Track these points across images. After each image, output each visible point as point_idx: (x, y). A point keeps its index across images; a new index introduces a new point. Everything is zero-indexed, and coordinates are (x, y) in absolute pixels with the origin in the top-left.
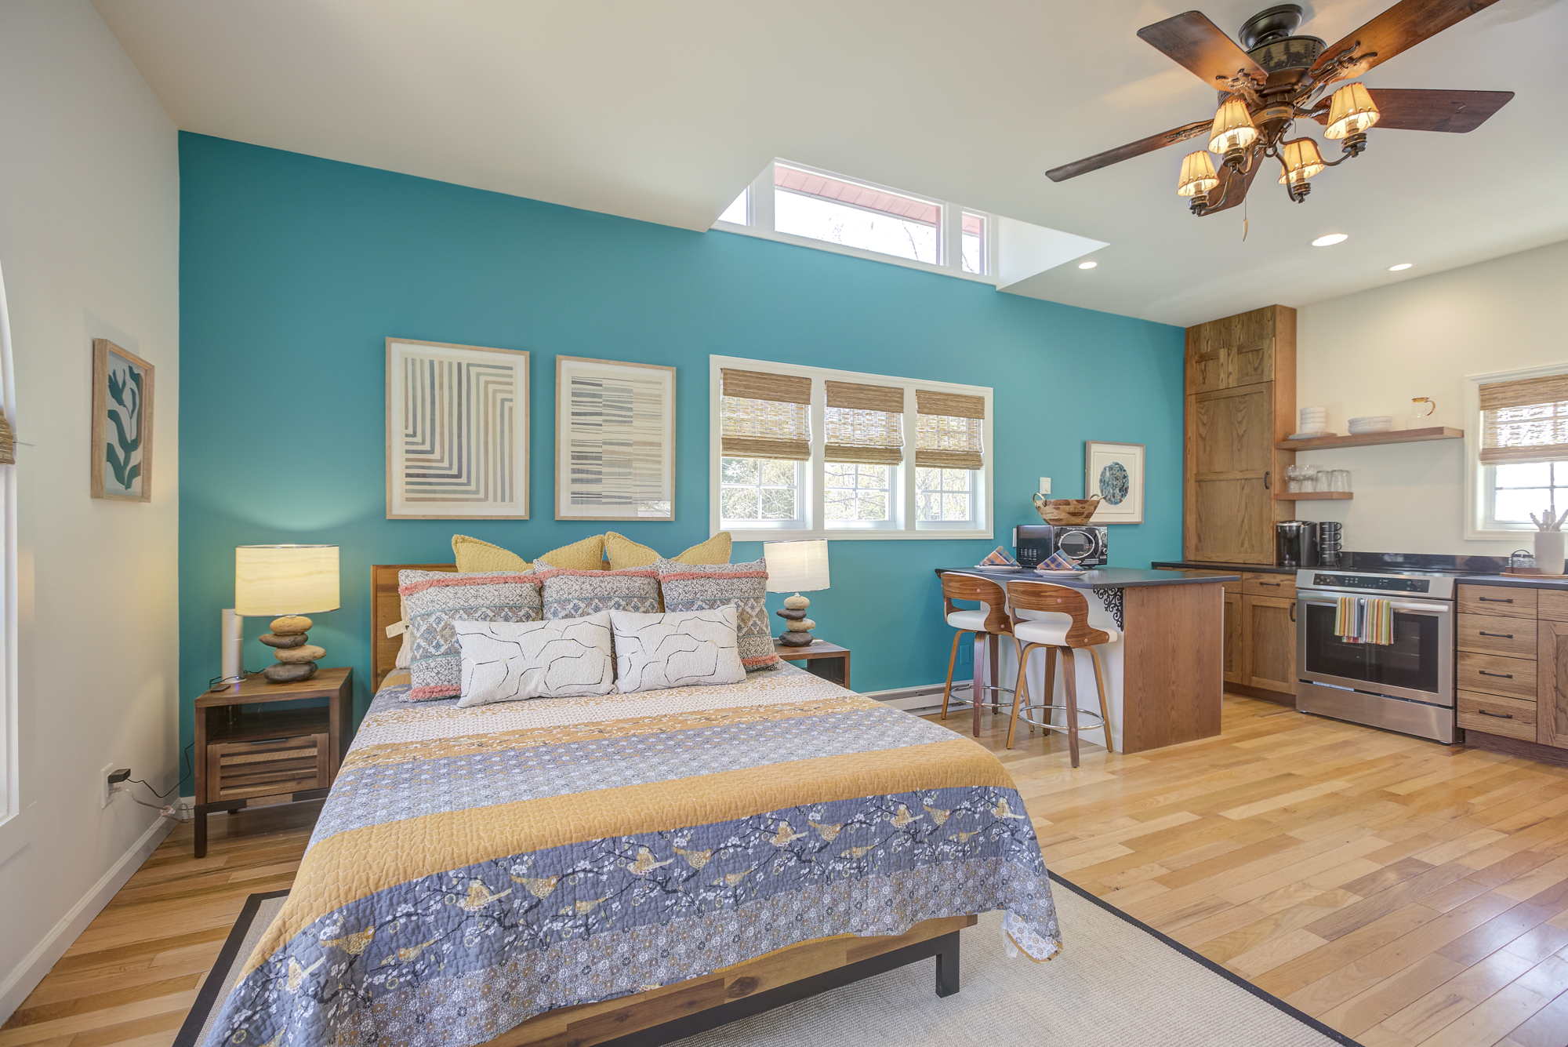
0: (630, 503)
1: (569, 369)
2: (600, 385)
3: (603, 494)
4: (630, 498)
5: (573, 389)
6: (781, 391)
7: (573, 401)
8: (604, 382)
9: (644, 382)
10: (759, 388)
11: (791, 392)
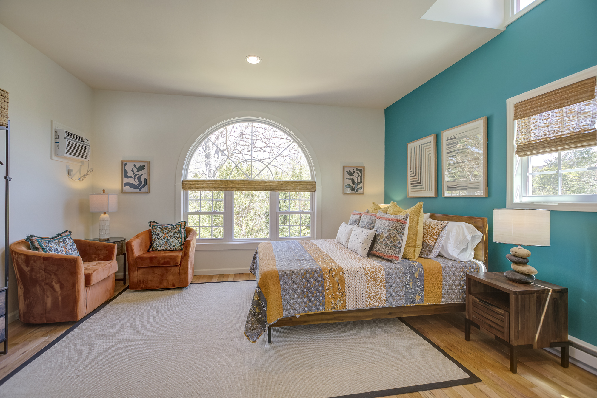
0: (467, 189)
1: (446, 135)
2: (455, 138)
3: (457, 185)
4: (467, 186)
5: (447, 143)
6: (561, 100)
7: (447, 148)
8: (457, 136)
9: (471, 130)
10: (541, 105)
11: (572, 97)
